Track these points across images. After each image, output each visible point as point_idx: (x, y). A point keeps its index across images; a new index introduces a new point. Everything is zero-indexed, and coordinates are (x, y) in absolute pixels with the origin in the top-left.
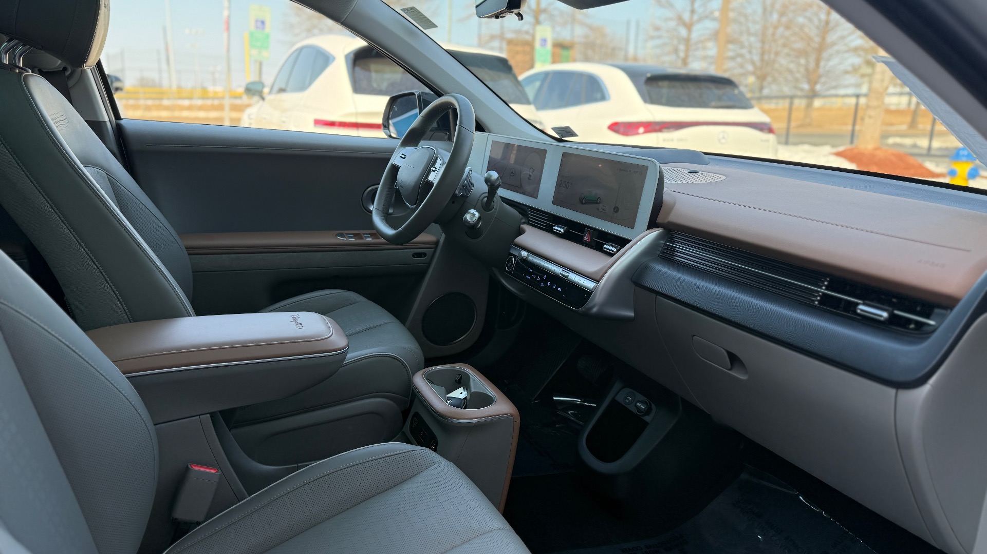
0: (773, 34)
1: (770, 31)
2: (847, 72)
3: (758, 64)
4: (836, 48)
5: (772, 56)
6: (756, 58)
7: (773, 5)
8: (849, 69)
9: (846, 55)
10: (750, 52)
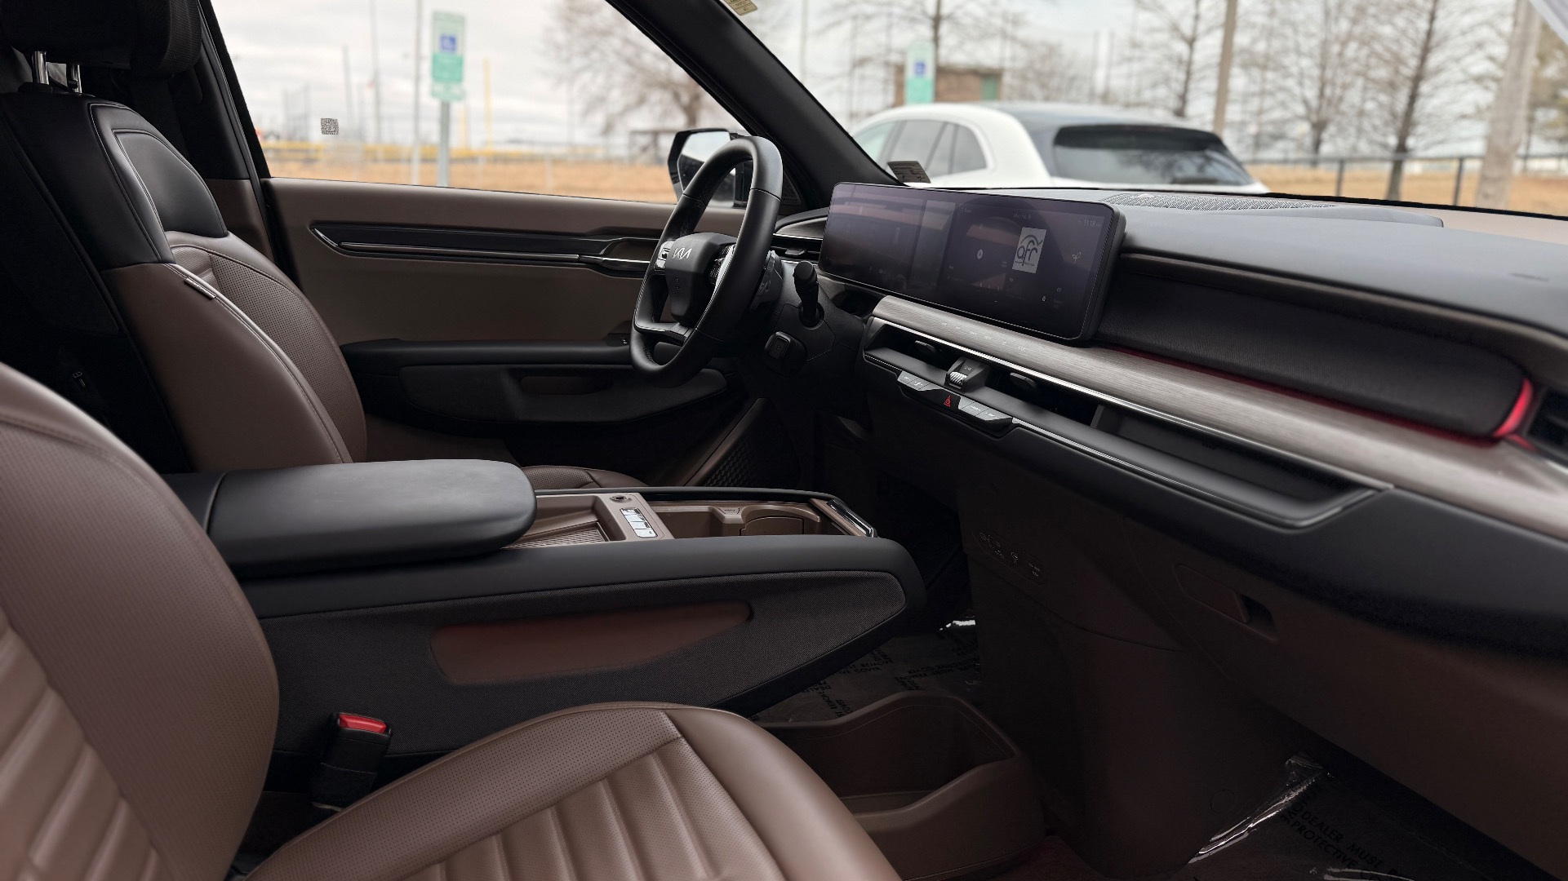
0: (1340, 54)
1: (1335, 49)
2: (1464, 117)
3: (1314, 103)
4: (1443, 77)
5: (1338, 91)
6: (1311, 93)
7: (1340, 6)
8: (1470, 110)
9: (1462, 88)
10: (1301, 84)
